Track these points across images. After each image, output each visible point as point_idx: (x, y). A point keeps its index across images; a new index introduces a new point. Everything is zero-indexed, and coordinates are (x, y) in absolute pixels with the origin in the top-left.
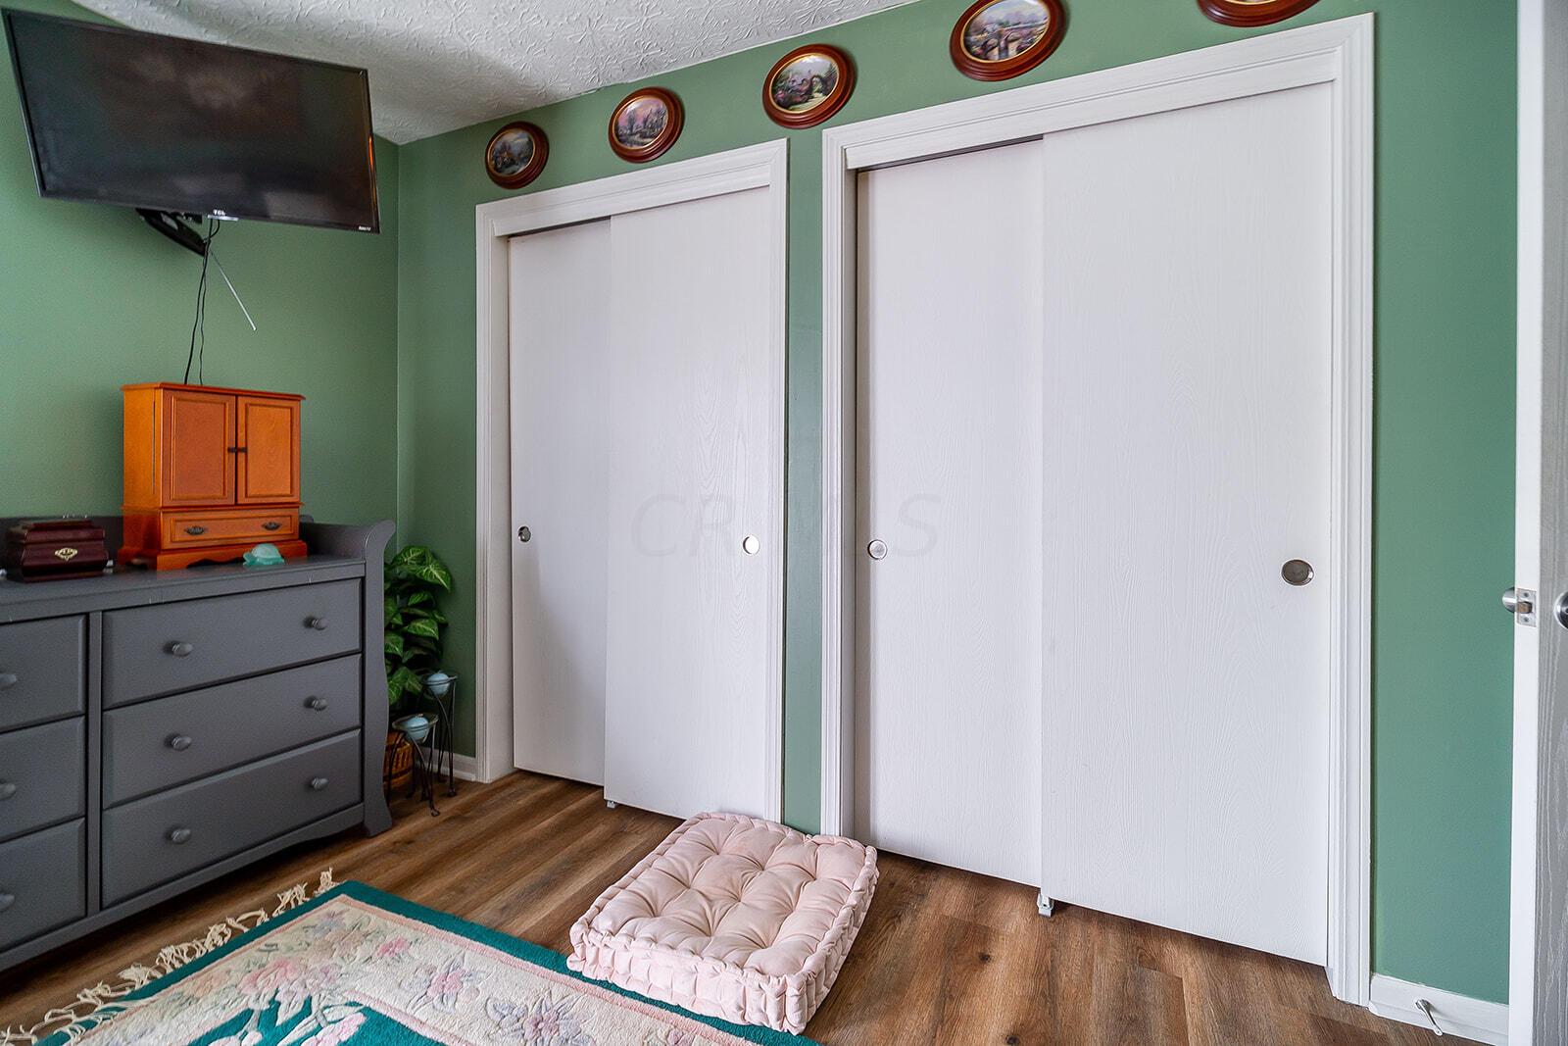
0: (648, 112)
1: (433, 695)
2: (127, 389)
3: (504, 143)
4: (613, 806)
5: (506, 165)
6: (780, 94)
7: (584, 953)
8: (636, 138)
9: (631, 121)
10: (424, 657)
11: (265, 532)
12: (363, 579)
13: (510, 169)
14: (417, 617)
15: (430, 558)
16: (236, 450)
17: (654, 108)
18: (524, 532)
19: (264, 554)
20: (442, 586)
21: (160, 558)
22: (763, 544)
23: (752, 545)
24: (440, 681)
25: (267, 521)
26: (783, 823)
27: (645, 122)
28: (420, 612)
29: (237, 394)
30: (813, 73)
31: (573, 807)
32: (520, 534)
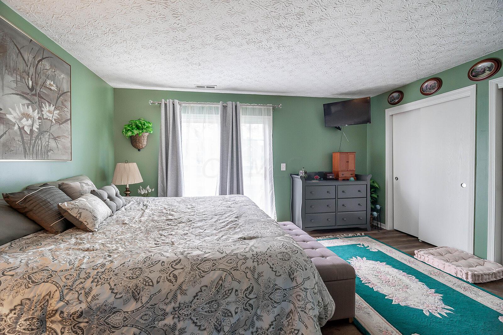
0: (431, 84)
1: (377, 209)
2: (333, 153)
3: (392, 96)
4: (421, 241)
5: (393, 100)
6: (474, 74)
7: (418, 256)
8: (428, 90)
9: (426, 86)
10: (374, 202)
11: (351, 175)
12: (367, 185)
13: (394, 101)
14: (373, 194)
15: (375, 182)
16: (347, 162)
17: (433, 83)
18: (397, 179)
19: (352, 179)
20: (377, 188)
21: (339, 178)
22: (468, 186)
23: (464, 185)
24: (378, 207)
25: (351, 173)
26: (474, 254)
27: (430, 86)
28: (373, 193)
29: (347, 153)
30: (485, 67)
31: (410, 239)
32: (395, 178)
